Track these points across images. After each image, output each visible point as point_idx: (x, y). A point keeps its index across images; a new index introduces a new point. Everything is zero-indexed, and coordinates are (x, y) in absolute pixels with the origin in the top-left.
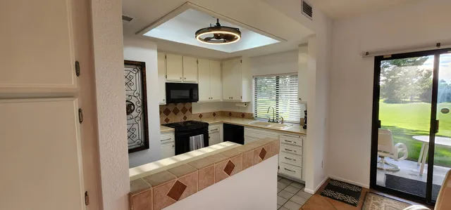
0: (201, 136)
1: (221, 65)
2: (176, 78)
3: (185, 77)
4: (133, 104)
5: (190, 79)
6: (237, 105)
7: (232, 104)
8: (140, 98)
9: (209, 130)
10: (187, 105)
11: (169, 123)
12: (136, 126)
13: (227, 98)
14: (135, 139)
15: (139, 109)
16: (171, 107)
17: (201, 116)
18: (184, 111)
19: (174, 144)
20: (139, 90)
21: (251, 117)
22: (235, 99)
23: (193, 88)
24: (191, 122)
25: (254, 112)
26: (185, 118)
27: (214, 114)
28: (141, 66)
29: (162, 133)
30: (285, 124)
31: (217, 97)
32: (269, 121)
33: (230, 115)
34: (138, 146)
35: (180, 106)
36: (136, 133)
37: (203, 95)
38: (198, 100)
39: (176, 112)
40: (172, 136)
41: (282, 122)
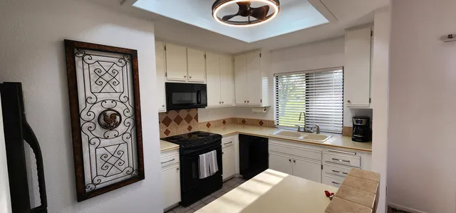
0: (213, 153)
1: (233, 61)
2: (178, 77)
3: (190, 75)
4: (118, 114)
5: (196, 78)
6: (253, 110)
7: (248, 109)
8: (130, 104)
9: (222, 144)
10: (192, 112)
11: (170, 136)
12: (123, 147)
13: (241, 102)
14: (122, 168)
15: (128, 120)
16: (173, 114)
17: (208, 125)
18: (189, 119)
19: (178, 166)
20: (128, 92)
21: (272, 125)
22: (252, 103)
23: (201, 89)
24: (198, 133)
25: (275, 119)
26: (190, 128)
27: (224, 122)
28: (131, 56)
29: (163, 152)
30: (321, 134)
31: (228, 101)
32: (299, 131)
33: (244, 122)
34: (129, 177)
35: (183, 113)
36: (125, 157)
37: (213, 99)
38: (206, 105)
39: (178, 120)
40: (175, 156)
41: (318, 131)
